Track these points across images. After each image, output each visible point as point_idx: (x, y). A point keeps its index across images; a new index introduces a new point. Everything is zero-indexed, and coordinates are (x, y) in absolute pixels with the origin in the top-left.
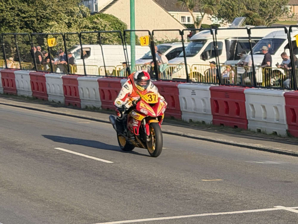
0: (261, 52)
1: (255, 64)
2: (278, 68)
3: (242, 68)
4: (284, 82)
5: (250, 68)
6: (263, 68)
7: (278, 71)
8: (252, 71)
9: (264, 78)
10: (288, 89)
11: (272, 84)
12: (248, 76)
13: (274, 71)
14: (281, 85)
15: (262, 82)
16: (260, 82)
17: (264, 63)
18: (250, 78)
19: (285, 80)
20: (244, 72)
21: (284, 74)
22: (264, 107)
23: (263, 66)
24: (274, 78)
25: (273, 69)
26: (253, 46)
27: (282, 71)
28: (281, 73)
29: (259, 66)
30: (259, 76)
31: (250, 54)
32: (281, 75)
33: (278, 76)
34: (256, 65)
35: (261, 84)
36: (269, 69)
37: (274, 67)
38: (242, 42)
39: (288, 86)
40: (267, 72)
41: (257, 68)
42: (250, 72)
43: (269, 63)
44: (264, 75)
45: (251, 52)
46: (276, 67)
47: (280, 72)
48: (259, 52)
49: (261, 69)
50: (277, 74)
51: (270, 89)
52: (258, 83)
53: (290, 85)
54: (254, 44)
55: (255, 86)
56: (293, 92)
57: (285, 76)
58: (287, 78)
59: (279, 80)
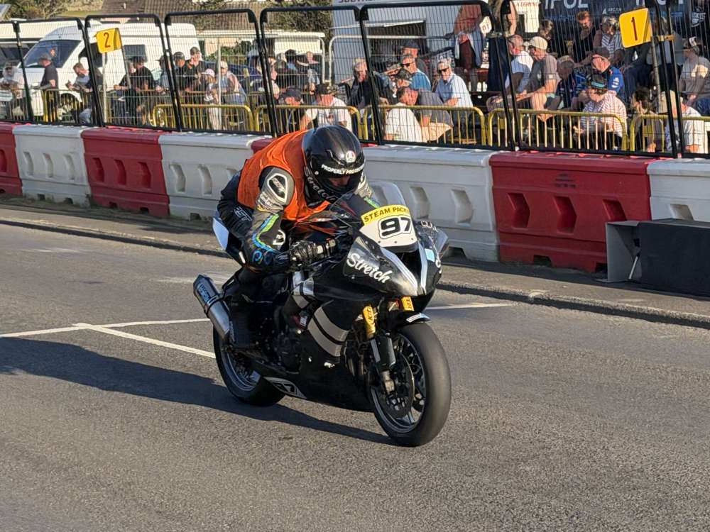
0: (40, 63)
1: (29, 84)
2: (69, 90)
3: (7, 91)
4: (82, 114)
5: (21, 91)
6: (44, 91)
7: (70, 96)
8: (25, 96)
9: (46, 108)
10: (87, 125)
11: (61, 118)
12: (18, 105)
13: (62, 95)
14: (75, 118)
15: (42, 114)
16: (39, 115)
17: (45, 81)
18: (21, 108)
19: (82, 110)
20: (11, 98)
21: (80, 101)
22: (48, 157)
23: (45, 87)
24: (64, 109)
25: (61, 93)
26: (25, 53)
27: (77, 95)
28: (75, 99)
29: (36, 88)
30: (38, 106)
31: (20, 67)
32: (76, 103)
33: (70, 104)
34: (31, 86)
35: (42, 119)
36: (54, 92)
37: (62, 89)
38: (6, 47)
39: (88, 121)
40: (51, 96)
41: (33, 91)
42: (21, 97)
43: (53, 82)
44: (46, 102)
45: (22, 64)
46: (66, 89)
47: (73, 97)
48: (36, 64)
49: (39, 93)
50: (68, 101)
51: (56, 126)
52: (36, 117)
53: (92, 119)
54: (26, 51)
55: (32, 122)
56: (97, 130)
57: (81, 104)
58: (86, 108)
59: (72, 111)
